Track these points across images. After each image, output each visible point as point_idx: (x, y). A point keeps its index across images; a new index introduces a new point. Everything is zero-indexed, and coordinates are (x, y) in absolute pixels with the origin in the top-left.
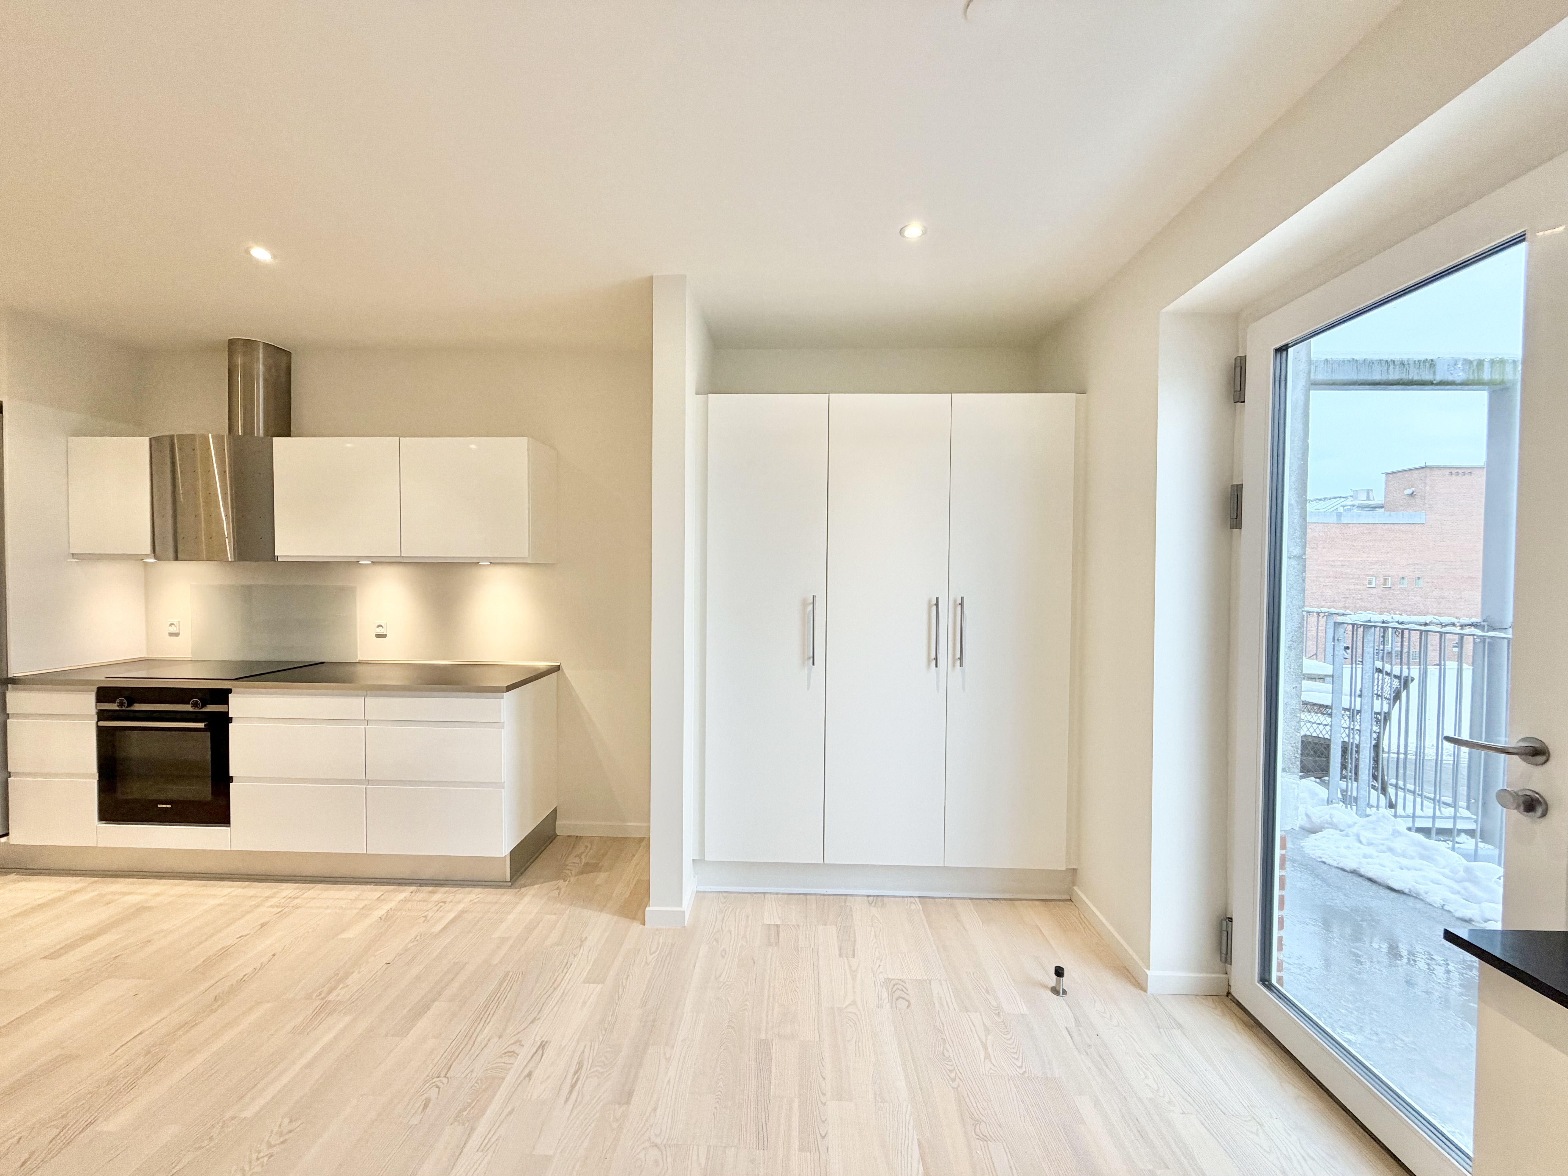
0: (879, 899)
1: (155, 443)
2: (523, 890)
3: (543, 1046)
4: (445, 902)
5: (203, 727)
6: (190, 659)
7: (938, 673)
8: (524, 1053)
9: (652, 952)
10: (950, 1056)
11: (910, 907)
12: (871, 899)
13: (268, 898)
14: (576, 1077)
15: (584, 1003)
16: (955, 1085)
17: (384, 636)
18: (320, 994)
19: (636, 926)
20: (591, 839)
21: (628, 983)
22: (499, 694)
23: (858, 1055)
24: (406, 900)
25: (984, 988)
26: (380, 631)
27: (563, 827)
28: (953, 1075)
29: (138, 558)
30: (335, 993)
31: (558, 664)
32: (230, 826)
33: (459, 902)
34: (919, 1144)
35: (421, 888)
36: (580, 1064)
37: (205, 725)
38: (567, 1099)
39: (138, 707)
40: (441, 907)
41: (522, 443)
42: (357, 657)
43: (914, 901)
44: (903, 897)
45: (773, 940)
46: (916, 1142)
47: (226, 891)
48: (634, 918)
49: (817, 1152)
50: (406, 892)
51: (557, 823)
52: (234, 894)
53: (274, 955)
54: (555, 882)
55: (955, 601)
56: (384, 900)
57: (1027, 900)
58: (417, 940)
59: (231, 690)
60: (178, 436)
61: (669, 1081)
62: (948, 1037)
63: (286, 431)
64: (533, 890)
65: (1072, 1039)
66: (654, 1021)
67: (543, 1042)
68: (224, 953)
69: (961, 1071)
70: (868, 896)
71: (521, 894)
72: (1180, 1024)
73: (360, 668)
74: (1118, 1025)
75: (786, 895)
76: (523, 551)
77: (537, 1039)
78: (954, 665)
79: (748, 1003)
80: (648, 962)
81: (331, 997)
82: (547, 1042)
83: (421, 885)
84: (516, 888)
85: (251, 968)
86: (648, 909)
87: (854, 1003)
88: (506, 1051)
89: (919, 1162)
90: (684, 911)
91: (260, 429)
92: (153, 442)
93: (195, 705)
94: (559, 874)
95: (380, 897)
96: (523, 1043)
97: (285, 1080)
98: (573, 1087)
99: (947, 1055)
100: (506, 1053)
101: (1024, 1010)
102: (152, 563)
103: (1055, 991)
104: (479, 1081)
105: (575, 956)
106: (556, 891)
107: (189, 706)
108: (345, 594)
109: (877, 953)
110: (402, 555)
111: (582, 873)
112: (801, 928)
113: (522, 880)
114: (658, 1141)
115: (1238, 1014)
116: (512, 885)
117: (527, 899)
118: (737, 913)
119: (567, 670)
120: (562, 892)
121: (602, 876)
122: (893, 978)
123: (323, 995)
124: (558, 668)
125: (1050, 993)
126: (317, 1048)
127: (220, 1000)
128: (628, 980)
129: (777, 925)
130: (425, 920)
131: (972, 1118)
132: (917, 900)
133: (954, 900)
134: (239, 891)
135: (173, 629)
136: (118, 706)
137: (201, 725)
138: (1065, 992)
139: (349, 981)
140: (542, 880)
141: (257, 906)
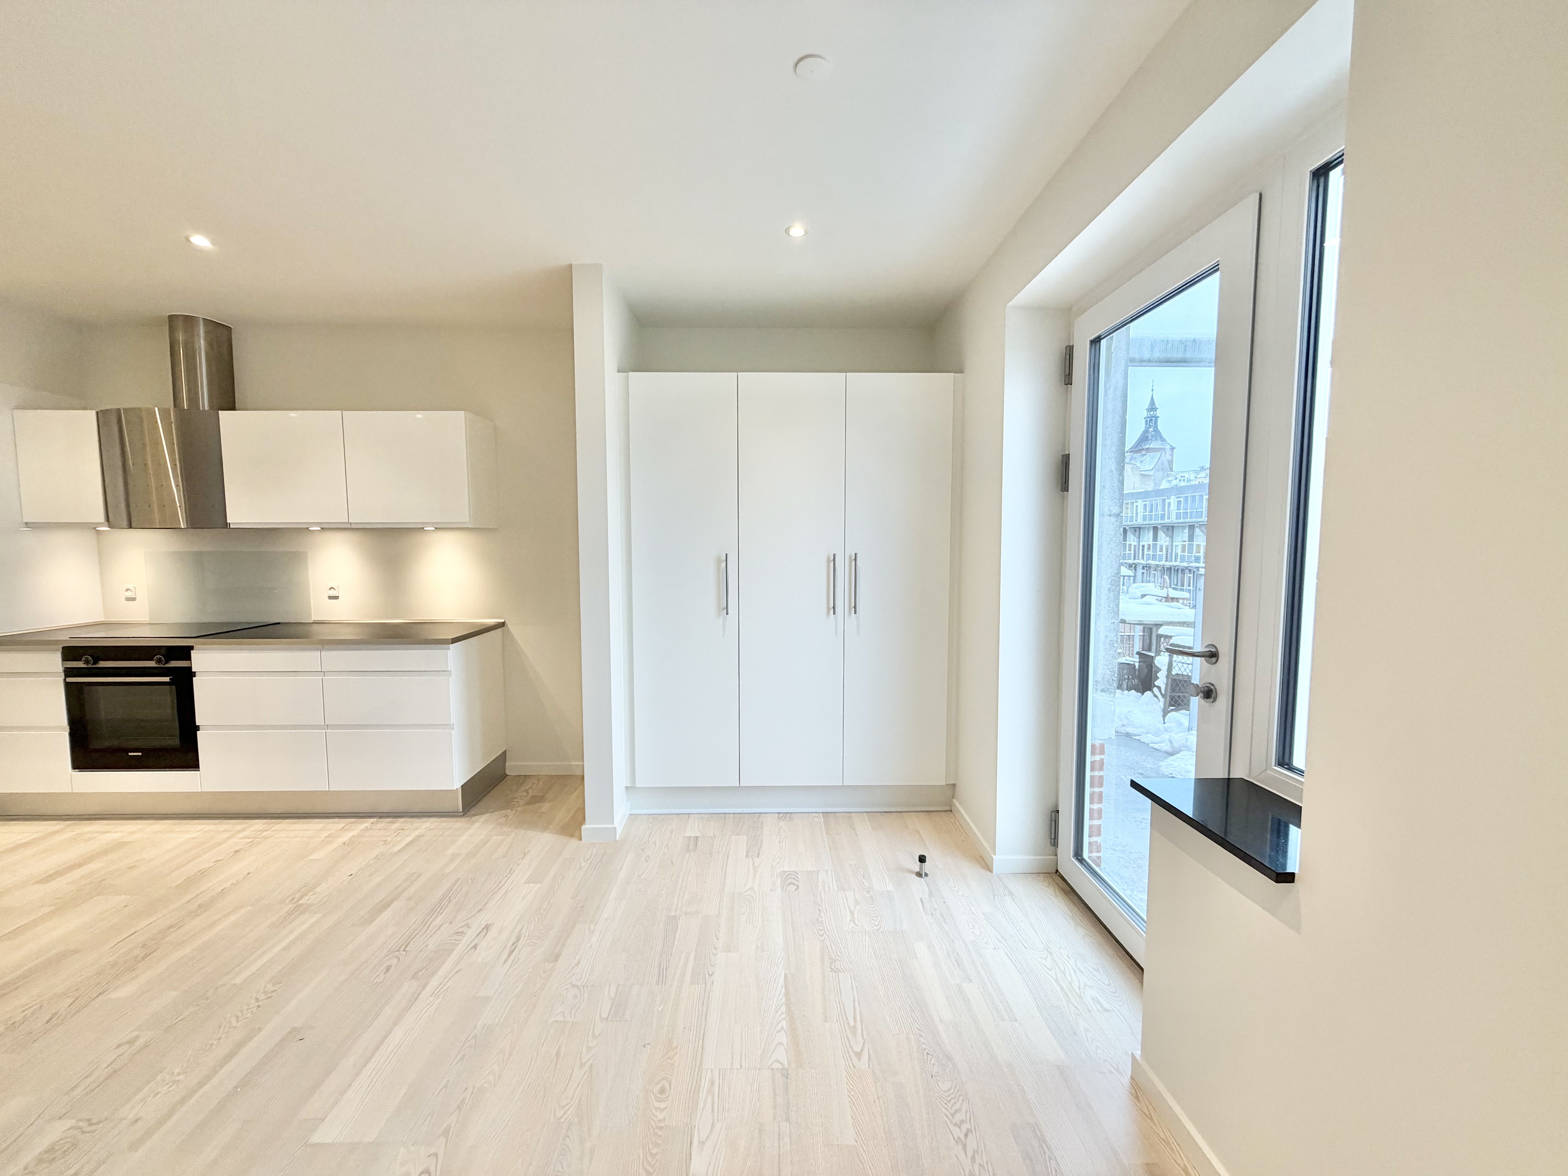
0: (788, 815)
1: (101, 416)
2: (474, 818)
3: (487, 927)
4: (403, 829)
5: (169, 681)
6: (148, 622)
7: (836, 620)
8: (471, 933)
9: (585, 860)
10: (822, 921)
11: (813, 820)
12: (781, 815)
13: (239, 832)
14: (514, 946)
15: (524, 898)
16: (822, 939)
17: (336, 598)
18: (293, 899)
19: (574, 842)
20: (538, 777)
21: (563, 883)
22: (446, 646)
23: (748, 922)
24: (367, 829)
25: (861, 874)
26: (333, 593)
27: (512, 767)
28: (821, 933)
29: (92, 527)
30: (306, 898)
31: (503, 621)
32: (199, 771)
33: (416, 829)
34: (786, 976)
35: (381, 820)
36: (518, 939)
37: (170, 679)
38: (505, 961)
39: (103, 664)
40: (399, 833)
41: (459, 417)
42: (311, 617)
43: (818, 816)
44: (809, 813)
45: (691, 847)
46: (783, 975)
47: (200, 827)
48: (572, 836)
49: (704, 984)
50: (368, 823)
51: (507, 764)
52: (205, 830)
53: (249, 873)
54: (504, 812)
55: (850, 557)
56: (346, 830)
57: (914, 812)
58: (378, 859)
59: (193, 647)
60: (124, 409)
61: (591, 946)
62: (824, 908)
63: (231, 406)
64: (483, 818)
65: (922, 904)
66: (583, 907)
67: (487, 925)
68: (203, 874)
69: (829, 929)
70: (779, 813)
71: (472, 821)
72: (1011, 893)
73: (315, 628)
74: (963, 895)
75: (708, 815)
76: (464, 517)
77: (483, 922)
78: (850, 613)
79: (663, 892)
80: (582, 866)
81: (301, 902)
82: (491, 924)
83: (380, 817)
84: (467, 817)
85: (229, 884)
86: (583, 827)
87: (752, 889)
88: (456, 931)
89: (782, 987)
90: (616, 828)
91: (205, 403)
92: (100, 415)
93: (159, 661)
94: (508, 804)
95: (343, 827)
96: (470, 926)
97: (265, 959)
98: (511, 953)
99: (820, 919)
100: (456, 933)
101: (890, 888)
102: (106, 531)
103: (919, 874)
104: (433, 953)
105: (518, 865)
106: (503, 818)
107: (154, 662)
108: (297, 558)
109: (778, 854)
110: (350, 522)
111: (529, 803)
112: (717, 838)
113: (472, 812)
114: (579, 984)
115: (1060, 884)
116: (464, 815)
117: (477, 825)
118: (663, 831)
119: (511, 626)
120: (509, 819)
121: (546, 806)
122: (788, 870)
123: (295, 900)
124: (503, 625)
125: (915, 876)
126: (291, 938)
127: (203, 907)
128: (563, 881)
129: (696, 837)
130: (384, 844)
131: (830, 958)
132: (821, 815)
133: (852, 814)
134: (212, 827)
135: (129, 594)
136: (84, 664)
137: (167, 679)
138: (926, 875)
139: (318, 890)
140: (492, 810)
141: (229, 838)
